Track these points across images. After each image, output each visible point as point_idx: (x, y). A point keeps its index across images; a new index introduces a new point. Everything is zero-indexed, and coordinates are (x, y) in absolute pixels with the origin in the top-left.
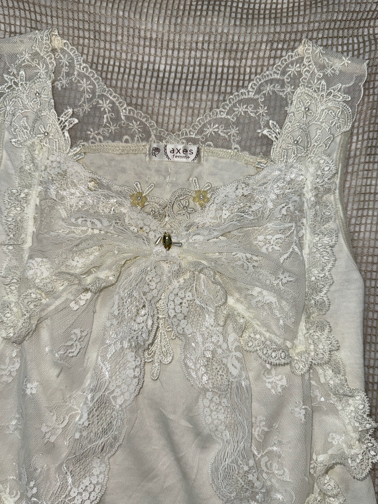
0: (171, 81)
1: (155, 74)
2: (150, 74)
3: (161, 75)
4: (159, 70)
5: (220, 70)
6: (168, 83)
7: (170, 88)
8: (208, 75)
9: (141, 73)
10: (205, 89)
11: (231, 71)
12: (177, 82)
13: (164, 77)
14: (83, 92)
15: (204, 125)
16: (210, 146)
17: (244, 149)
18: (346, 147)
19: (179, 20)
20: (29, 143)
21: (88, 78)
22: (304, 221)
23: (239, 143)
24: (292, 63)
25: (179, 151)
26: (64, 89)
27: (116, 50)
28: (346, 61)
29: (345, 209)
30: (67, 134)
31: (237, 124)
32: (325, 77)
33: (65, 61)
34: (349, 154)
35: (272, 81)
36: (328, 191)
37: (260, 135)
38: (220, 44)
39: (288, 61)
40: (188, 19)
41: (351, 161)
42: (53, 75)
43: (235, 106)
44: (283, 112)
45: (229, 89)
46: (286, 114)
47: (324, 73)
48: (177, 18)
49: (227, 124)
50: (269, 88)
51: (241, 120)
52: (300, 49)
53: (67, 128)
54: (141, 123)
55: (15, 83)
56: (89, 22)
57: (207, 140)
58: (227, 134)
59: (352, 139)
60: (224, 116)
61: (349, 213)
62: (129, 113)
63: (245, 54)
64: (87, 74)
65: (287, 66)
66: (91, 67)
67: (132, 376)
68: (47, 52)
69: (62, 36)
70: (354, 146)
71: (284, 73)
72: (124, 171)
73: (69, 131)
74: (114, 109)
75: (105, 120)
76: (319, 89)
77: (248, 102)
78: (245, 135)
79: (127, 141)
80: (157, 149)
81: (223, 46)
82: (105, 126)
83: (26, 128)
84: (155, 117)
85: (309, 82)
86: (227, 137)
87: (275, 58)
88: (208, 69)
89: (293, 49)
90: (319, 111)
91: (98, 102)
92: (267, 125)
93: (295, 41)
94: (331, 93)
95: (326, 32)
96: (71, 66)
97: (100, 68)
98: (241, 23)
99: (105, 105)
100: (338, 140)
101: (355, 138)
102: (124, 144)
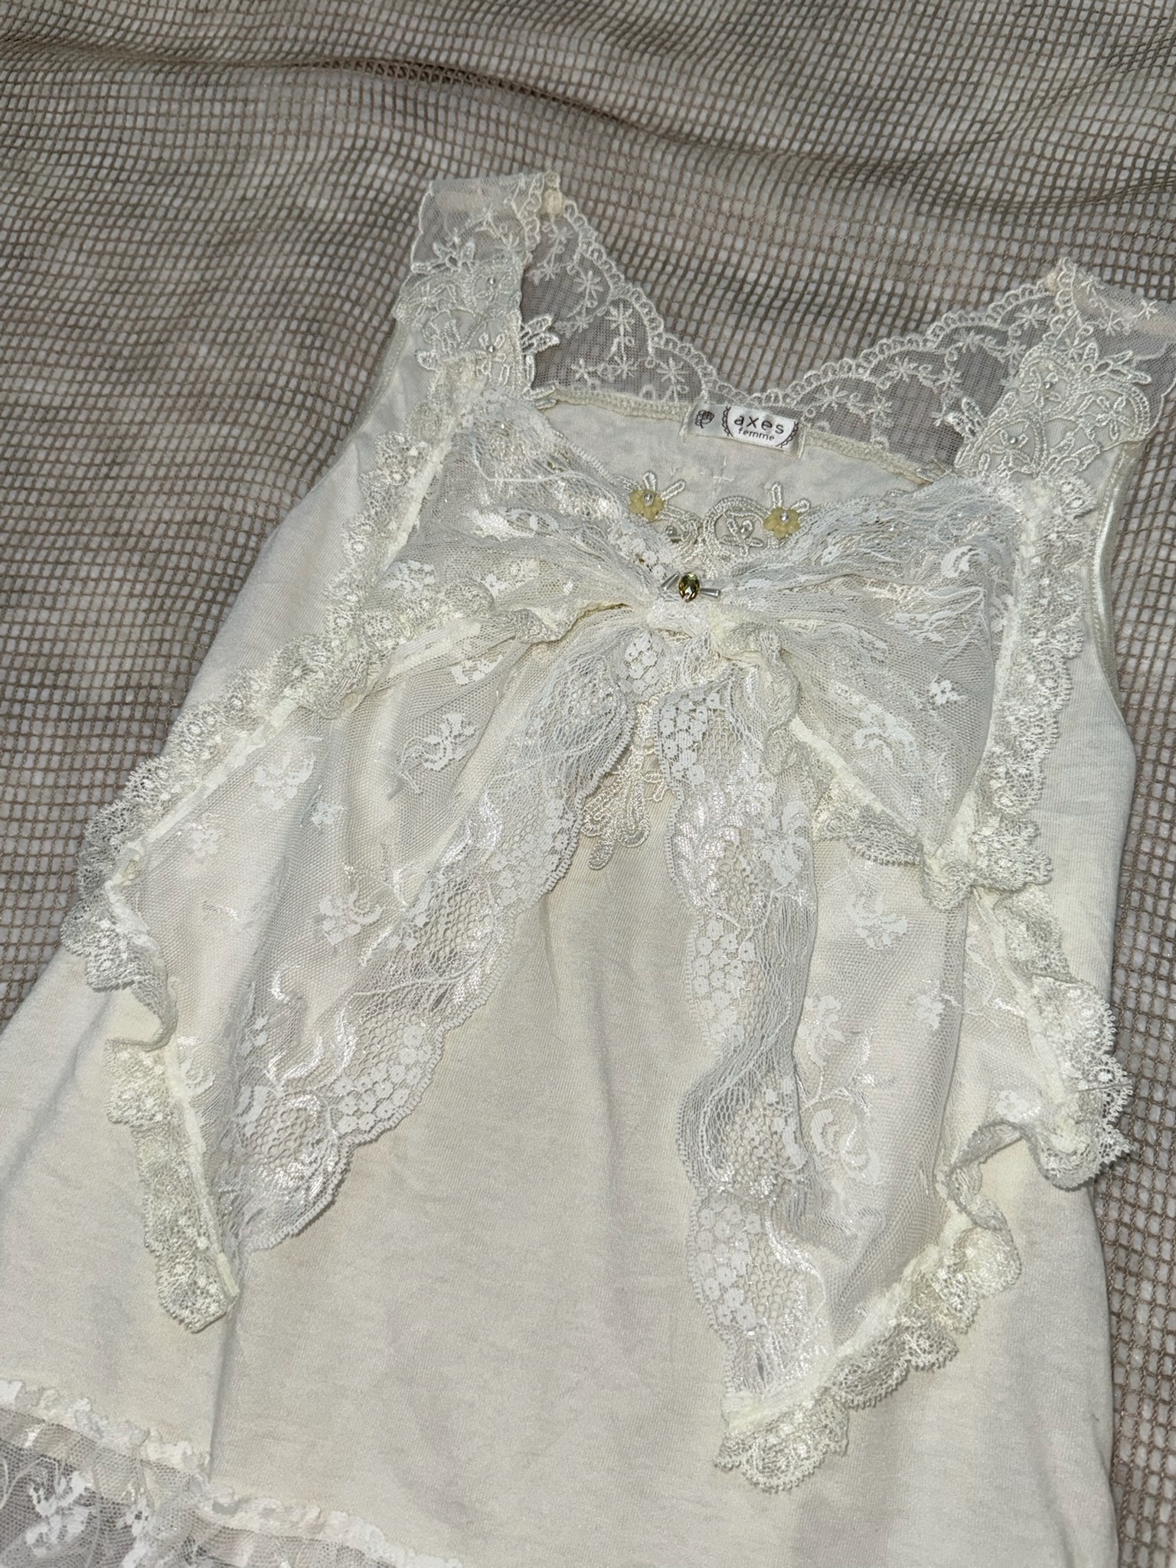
0: (766, 301)
1: (736, 286)
2: (724, 283)
3: (747, 288)
4: (744, 281)
5: (872, 297)
6: (758, 303)
7: (761, 311)
8: (844, 303)
9: (707, 280)
10: (834, 322)
11: (895, 301)
12: (778, 303)
13: (752, 292)
14: (582, 295)
15: (819, 389)
16: (823, 429)
17: (895, 448)
18: (1128, 479)
19: (804, 190)
20: (452, 360)
21: (597, 272)
22: (1010, 600)
23: (889, 432)
24: (1030, 304)
25: (753, 422)
26: (546, 284)
27: (666, 232)
28: (1149, 308)
29: (1112, 603)
30: (530, 360)
31: (891, 394)
32: (1099, 334)
33: (560, 235)
34: (1135, 496)
35: (980, 330)
36: (1074, 552)
37: (938, 423)
38: (881, 246)
39: (1022, 301)
40: (823, 190)
41: (1138, 509)
42: (530, 256)
43: (892, 359)
44: (994, 388)
45: (884, 330)
46: (1001, 391)
47: (1096, 328)
48: (800, 185)
49: (868, 393)
50: (972, 339)
51: (900, 392)
52: (1050, 278)
53: (533, 350)
54: (686, 366)
55: (453, 261)
56: (625, 173)
57: (820, 416)
58: (864, 409)
59: (1145, 465)
60: (866, 377)
61: (1120, 613)
62: (667, 341)
63: (929, 274)
64: (598, 264)
65: (1018, 308)
66: (609, 254)
67: (548, 848)
68: (530, 213)
69: (567, 193)
70: (1147, 479)
71: (1010, 319)
72: (628, 448)
73: (538, 357)
74: (638, 330)
75: (614, 349)
76: (1081, 355)
77: (921, 357)
78: (903, 420)
79: (648, 395)
80: (708, 415)
81: (886, 252)
82: (612, 361)
83: (453, 336)
84: (717, 361)
85: (1062, 342)
86: (863, 416)
87: (994, 290)
88: (848, 292)
89: (1035, 278)
90: (1076, 395)
91: (608, 313)
92: (956, 406)
93: (1041, 261)
94: (1107, 365)
95: (1112, 255)
96: (570, 245)
97: (626, 258)
98: (930, 210)
99: (620, 319)
100: (1111, 457)
101: (1152, 464)
102: (640, 399)
